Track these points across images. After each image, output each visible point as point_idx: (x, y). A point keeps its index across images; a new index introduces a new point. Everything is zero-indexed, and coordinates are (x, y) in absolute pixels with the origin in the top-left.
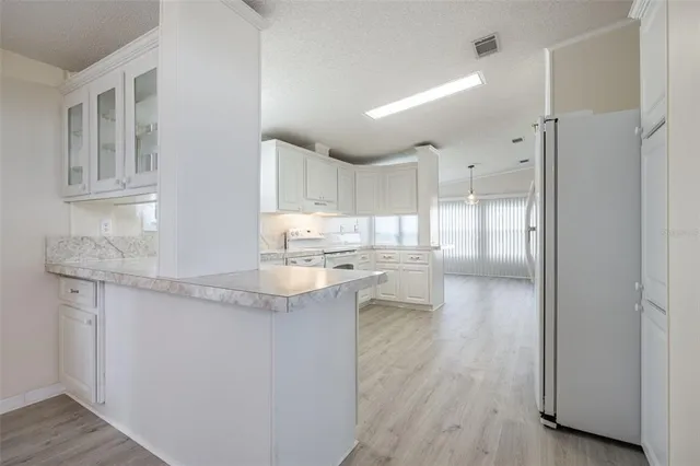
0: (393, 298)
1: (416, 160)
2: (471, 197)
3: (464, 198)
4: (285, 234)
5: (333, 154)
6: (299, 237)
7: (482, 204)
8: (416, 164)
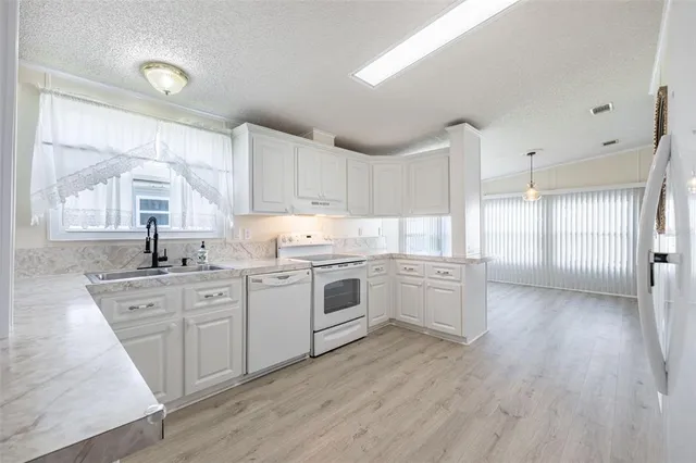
0: (414, 321)
1: (448, 146)
2: (532, 192)
3: (519, 195)
4: (276, 240)
5: (339, 143)
6: (294, 243)
7: (547, 200)
8: (447, 150)
